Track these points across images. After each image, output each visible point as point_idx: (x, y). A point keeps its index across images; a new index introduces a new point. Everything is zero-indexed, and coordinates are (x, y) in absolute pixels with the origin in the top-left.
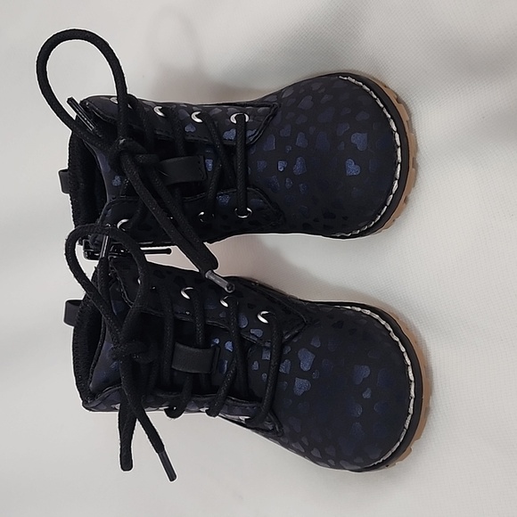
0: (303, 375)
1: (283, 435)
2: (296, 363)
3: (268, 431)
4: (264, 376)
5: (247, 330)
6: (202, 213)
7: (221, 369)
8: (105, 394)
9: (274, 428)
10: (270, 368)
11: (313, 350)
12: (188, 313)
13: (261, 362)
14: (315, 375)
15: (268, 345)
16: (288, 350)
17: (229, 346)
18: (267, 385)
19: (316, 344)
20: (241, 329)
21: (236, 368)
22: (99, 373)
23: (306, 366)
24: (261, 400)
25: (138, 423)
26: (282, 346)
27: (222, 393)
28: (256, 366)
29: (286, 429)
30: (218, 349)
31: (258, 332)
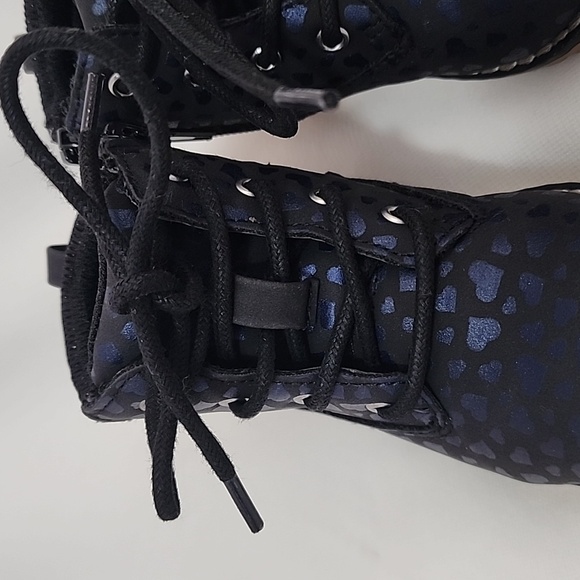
0: (483, 310)
1: (451, 432)
2: (467, 289)
3: (421, 427)
4: (408, 323)
5: (367, 239)
6: (259, 51)
7: (325, 321)
8: (116, 382)
9: (433, 421)
10: (417, 305)
11: (497, 261)
12: (253, 220)
13: (399, 297)
14: (509, 307)
15: (409, 262)
16: (446, 269)
17: (334, 274)
18: (415, 338)
19: (503, 249)
20: (354, 239)
21: (352, 314)
22: (104, 348)
23: (486, 293)
24: (405, 370)
25: (180, 427)
26: (437, 262)
27: (332, 361)
28: (388, 306)
29: (457, 419)
30: (315, 284)
31: (388, 241)
